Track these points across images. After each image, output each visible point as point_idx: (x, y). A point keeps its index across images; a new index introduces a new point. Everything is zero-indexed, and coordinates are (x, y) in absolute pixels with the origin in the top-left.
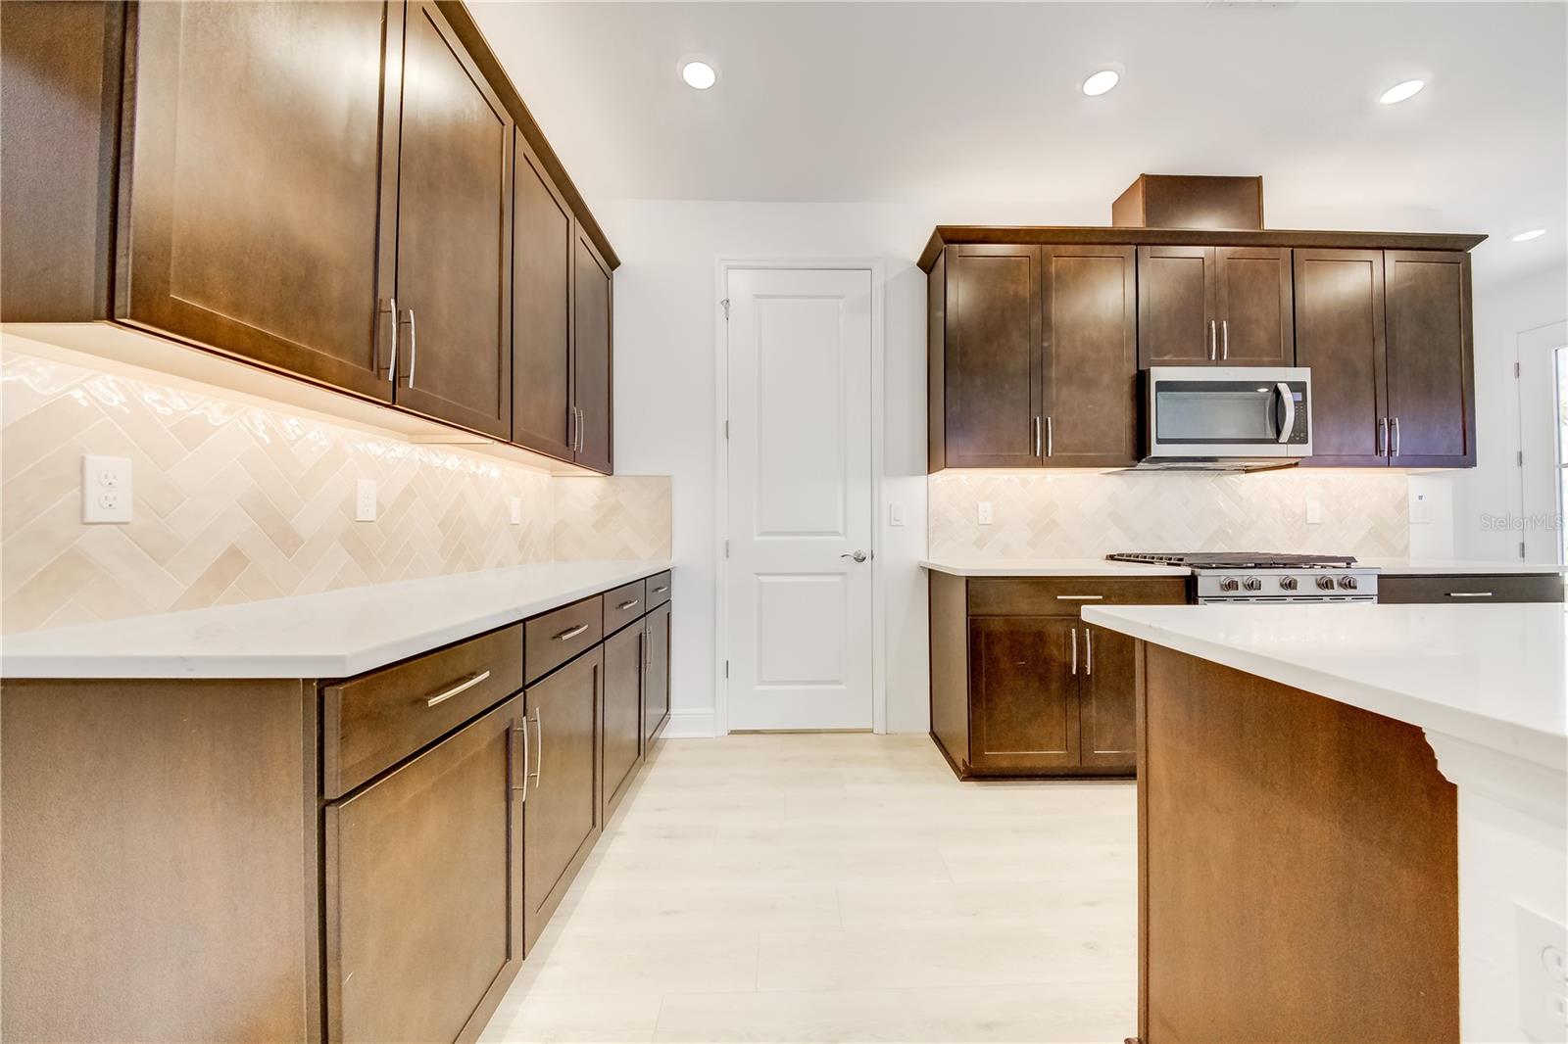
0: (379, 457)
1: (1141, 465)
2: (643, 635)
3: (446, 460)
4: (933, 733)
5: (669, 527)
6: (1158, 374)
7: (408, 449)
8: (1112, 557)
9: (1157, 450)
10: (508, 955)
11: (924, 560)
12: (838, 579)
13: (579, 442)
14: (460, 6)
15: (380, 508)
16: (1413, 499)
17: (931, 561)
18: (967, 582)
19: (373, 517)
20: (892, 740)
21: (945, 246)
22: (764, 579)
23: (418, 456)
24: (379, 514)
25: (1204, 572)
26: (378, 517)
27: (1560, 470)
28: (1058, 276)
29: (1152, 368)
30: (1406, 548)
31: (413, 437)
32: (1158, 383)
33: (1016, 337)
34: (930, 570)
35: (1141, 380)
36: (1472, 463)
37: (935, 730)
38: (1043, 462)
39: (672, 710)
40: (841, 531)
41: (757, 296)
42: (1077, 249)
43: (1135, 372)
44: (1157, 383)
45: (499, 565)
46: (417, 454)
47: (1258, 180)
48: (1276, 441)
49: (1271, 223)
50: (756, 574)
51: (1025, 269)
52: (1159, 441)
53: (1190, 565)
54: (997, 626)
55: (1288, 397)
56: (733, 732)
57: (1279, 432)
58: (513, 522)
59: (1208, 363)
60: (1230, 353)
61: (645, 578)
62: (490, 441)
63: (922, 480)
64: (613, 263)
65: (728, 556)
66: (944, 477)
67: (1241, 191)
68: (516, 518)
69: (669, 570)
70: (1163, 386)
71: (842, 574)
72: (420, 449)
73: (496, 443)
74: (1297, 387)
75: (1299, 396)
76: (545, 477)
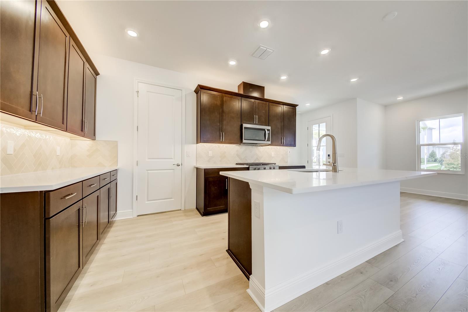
0: (14, 134)
1: (241, 144)
2: (110, 188)
3: (36, 134)
4: (197, 208)
5: (117, 157)
6: (245, 125)
7: (24, 131)
8: (237, 164)
9: (244, 141)
10: (79, 267)
11: (196, 165)
12: (172, 171)
13: (86, 129)
14: (54, 2)
15: (15, 150)
16: (288, 152)
17: (197, 165)
18: (204, 170)
19: (12, 153)
20: (186, 212)
21: (200, 89)
22: (149, 172)
23: (27, 133)
24: (14, 151)
25: (251, 166)
26: (14, 152)
27: (313, 148)
28: (226, 101)
29: (243, 124)
30: (287, 162)
31: (26, 127)
32: (244, 127)
34: (197, 168)
35: (242, 126)
36: (295, 146)
37: (197, 207)
38: (222, 143)
39: (117, 212)
40: (173, 158)
41: (148, 92)
42: (229, 96)
43: (241, 124)
45: (53, 169)
46: (27, 132)
47: (264, 87)
48: (265, 141)
49: (266, 97)
50: (147, 170)
51: (219, 98)
52: (245, 139)
53: (249, 165)
54: (211, 179)
55: (267, 132)
56: (138, 216)
57: (265, 139)
58: (57, 155)
59: (254, 124)
60: (258, 122)
61: (110, 172)
62: (58, 130)
63: (195, 145)
64: (97, 74)
65: (137, 165)
66: (201, 145)
67: (261, 89)
68: (58, 153)
69: (116, 170)
70: (245, 128)
71: (173, 169)
72: (28, 131)
73: (60, 131)
74: (268, 130)
75: (269, 132)
76: (68, 140)
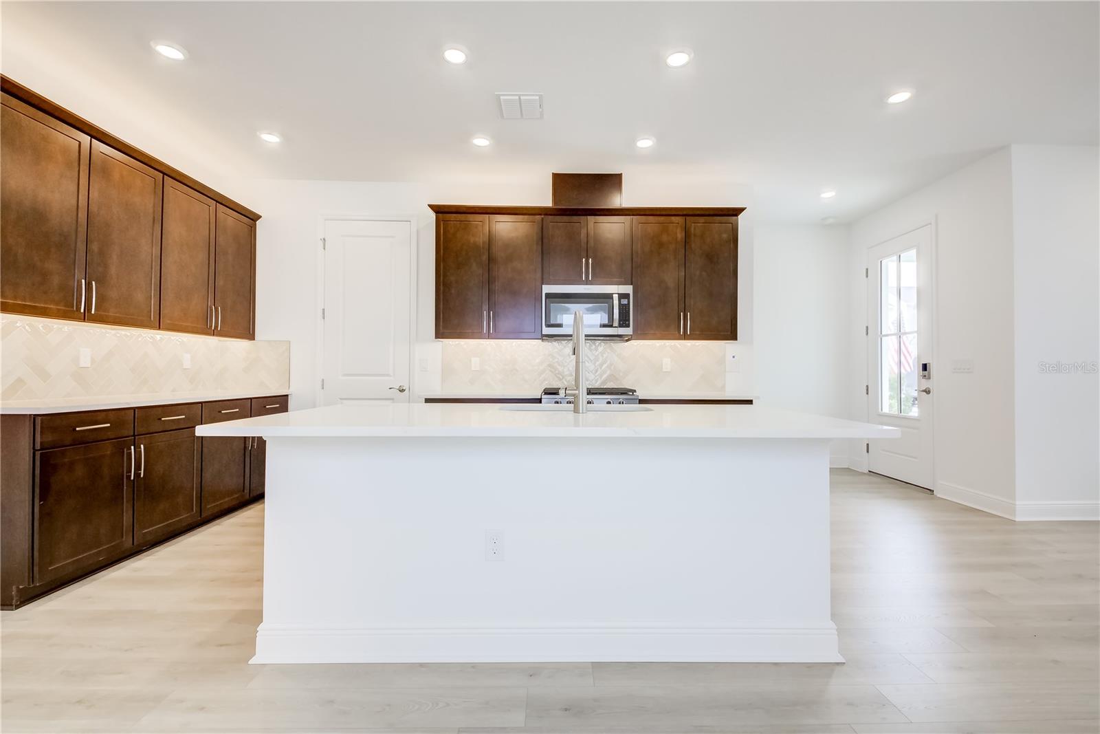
6: (548, 289)
9: (546, 330)
11: (439, 391)
13: (217, 325)
17: (443, 392)
19: (88, 366)
21: (436, 214)
26: (91, 366)
27: (881, 339)
29: (544, 286)
30: (724, 387)
33: (474, 266)
36: (734, 339)
40: (391, 374)
41: (343, 236)
42: (509, 217)
44: (546, 294)
47: (620, 175)
48: (612, 326)
50: (341, 399)
51: (480, 228)
52: (547, 326)
55: (617, 301)
57: (613, 321)
58: (185, 367)
59: (581, 283)
60: (592, 277)
61: (250, 399)
63: (433, 343)
65: (323, 388)
66: (451, 343)
67: (610, 182)
69: (287, 395)
70: (549, 296)
71: (391, 399)
74: (623, 296)
75: (625, 301)
